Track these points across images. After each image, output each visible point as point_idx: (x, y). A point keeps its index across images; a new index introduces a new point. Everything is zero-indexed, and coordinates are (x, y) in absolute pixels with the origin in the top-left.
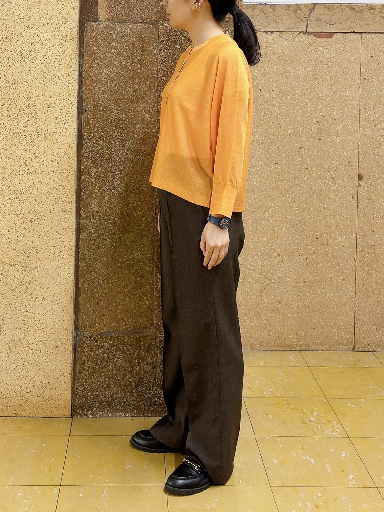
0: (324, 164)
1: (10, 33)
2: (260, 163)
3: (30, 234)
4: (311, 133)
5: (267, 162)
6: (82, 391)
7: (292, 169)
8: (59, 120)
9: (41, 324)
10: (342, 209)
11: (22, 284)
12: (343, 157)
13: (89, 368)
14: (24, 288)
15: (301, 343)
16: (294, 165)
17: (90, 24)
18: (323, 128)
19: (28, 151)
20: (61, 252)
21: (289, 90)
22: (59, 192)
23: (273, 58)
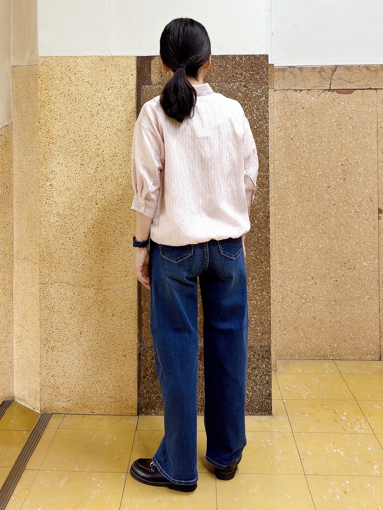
0: (349, 201)
1: (82, 96)
2: (294, 200)
3: (101, 261)
4: (337, 174)
5: (300, 199)
6: (147, 394)
7: (322, 205)
8: (122, 166)
9: (112, 337)
10: (366, 238)
11: (95, 303)
12: (365, 194)
13: (151, 373)
14: (98, 306)
15: (334, 353)
16: (323, 202)
17: (145, 87)
18: (347, 170)
19: (98, 192)
20: (126, 276)
21: (317, 138)
22: (124, 226)
23: (303, 112)
